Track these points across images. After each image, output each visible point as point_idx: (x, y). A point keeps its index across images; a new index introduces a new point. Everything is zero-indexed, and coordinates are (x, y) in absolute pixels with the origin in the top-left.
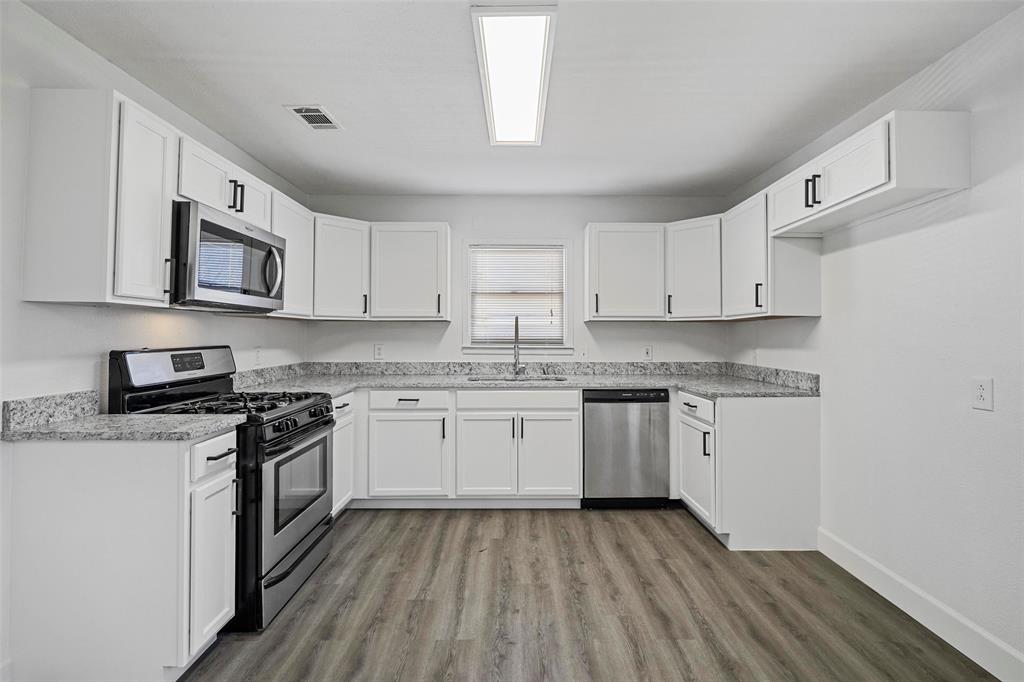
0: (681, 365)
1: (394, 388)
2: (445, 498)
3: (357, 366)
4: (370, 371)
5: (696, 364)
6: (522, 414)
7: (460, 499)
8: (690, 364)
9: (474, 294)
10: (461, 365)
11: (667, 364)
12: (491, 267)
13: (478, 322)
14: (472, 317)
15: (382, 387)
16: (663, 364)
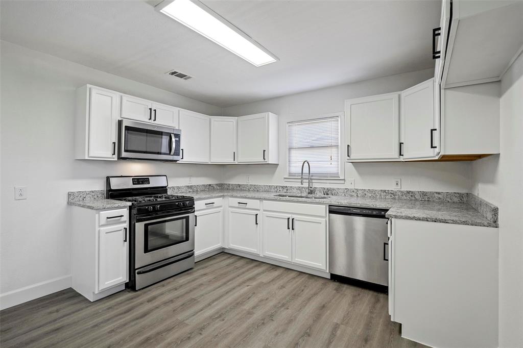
0: (424, 194)
1: (236, 197)
2: (258, 256)
3: (239, 186)
4: (244, 189)
5: (439, 193)
6: (294, 216)
7: (265, 257)
8: (433, 193)
9: (290, 149)
10: (283, 187)
11: (412, 192)
12: (300, 134)
13: (293, 164)
14: (289, 161)
15: (232, 196)
16: (408, 192)
